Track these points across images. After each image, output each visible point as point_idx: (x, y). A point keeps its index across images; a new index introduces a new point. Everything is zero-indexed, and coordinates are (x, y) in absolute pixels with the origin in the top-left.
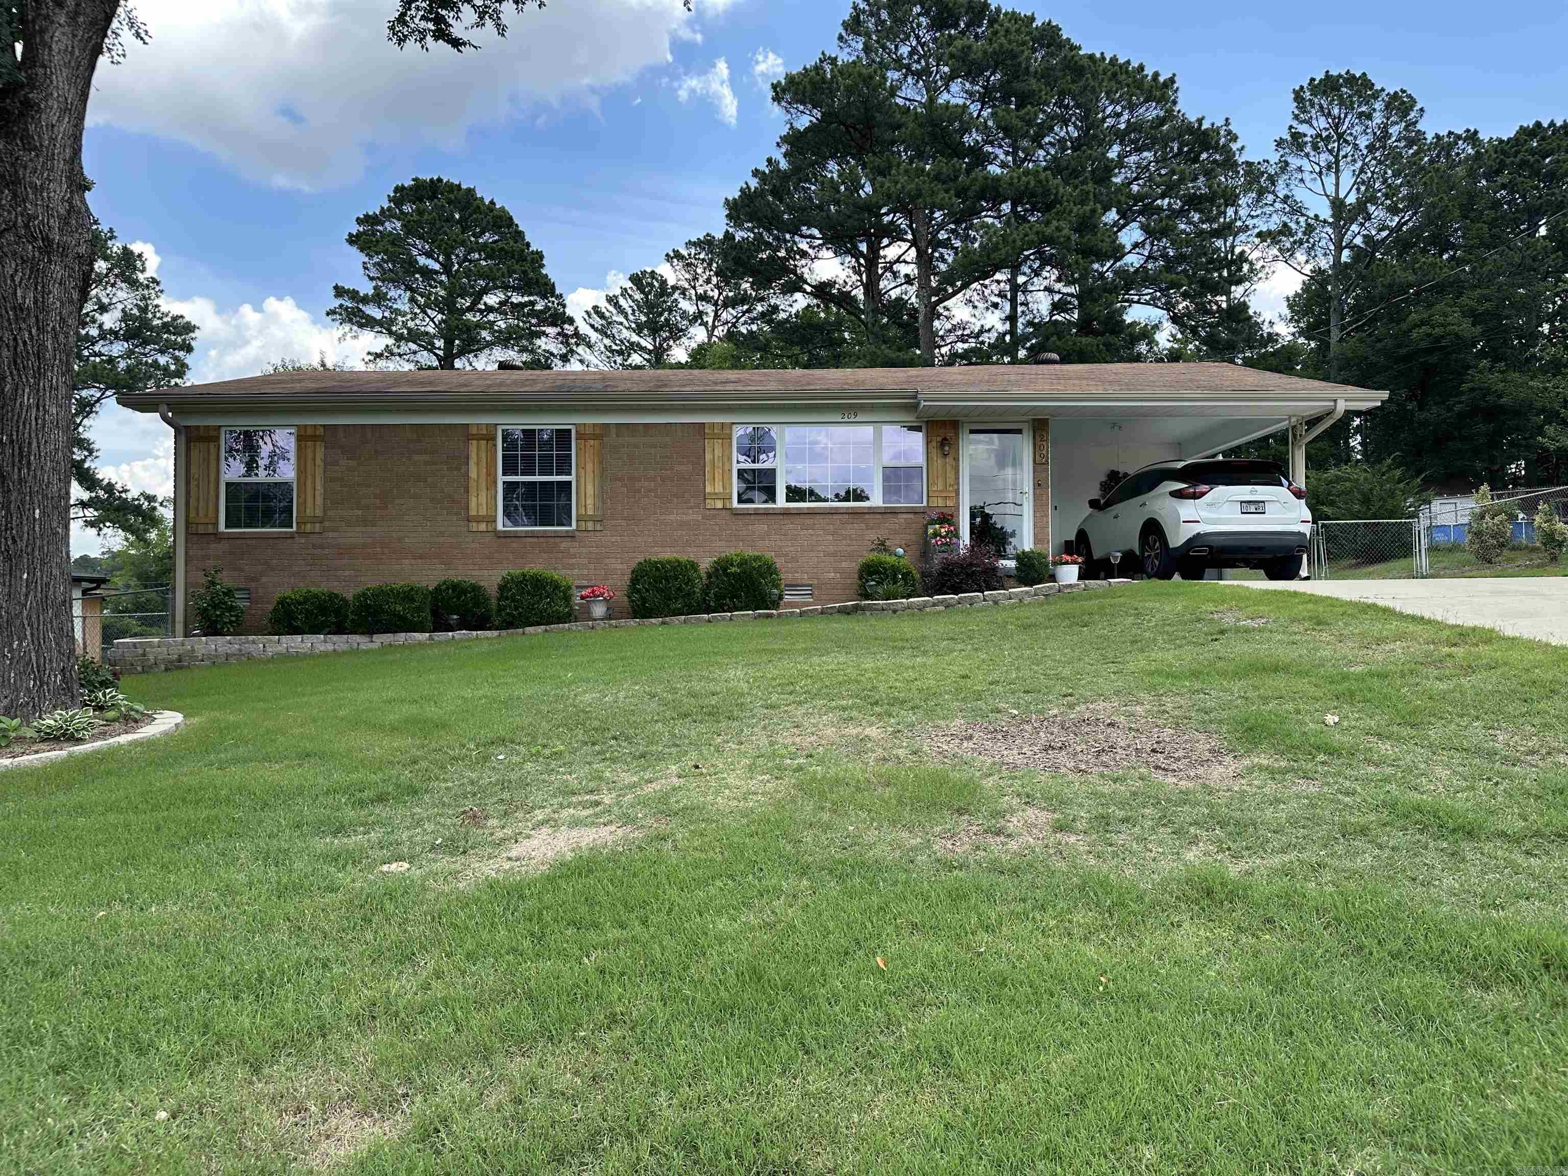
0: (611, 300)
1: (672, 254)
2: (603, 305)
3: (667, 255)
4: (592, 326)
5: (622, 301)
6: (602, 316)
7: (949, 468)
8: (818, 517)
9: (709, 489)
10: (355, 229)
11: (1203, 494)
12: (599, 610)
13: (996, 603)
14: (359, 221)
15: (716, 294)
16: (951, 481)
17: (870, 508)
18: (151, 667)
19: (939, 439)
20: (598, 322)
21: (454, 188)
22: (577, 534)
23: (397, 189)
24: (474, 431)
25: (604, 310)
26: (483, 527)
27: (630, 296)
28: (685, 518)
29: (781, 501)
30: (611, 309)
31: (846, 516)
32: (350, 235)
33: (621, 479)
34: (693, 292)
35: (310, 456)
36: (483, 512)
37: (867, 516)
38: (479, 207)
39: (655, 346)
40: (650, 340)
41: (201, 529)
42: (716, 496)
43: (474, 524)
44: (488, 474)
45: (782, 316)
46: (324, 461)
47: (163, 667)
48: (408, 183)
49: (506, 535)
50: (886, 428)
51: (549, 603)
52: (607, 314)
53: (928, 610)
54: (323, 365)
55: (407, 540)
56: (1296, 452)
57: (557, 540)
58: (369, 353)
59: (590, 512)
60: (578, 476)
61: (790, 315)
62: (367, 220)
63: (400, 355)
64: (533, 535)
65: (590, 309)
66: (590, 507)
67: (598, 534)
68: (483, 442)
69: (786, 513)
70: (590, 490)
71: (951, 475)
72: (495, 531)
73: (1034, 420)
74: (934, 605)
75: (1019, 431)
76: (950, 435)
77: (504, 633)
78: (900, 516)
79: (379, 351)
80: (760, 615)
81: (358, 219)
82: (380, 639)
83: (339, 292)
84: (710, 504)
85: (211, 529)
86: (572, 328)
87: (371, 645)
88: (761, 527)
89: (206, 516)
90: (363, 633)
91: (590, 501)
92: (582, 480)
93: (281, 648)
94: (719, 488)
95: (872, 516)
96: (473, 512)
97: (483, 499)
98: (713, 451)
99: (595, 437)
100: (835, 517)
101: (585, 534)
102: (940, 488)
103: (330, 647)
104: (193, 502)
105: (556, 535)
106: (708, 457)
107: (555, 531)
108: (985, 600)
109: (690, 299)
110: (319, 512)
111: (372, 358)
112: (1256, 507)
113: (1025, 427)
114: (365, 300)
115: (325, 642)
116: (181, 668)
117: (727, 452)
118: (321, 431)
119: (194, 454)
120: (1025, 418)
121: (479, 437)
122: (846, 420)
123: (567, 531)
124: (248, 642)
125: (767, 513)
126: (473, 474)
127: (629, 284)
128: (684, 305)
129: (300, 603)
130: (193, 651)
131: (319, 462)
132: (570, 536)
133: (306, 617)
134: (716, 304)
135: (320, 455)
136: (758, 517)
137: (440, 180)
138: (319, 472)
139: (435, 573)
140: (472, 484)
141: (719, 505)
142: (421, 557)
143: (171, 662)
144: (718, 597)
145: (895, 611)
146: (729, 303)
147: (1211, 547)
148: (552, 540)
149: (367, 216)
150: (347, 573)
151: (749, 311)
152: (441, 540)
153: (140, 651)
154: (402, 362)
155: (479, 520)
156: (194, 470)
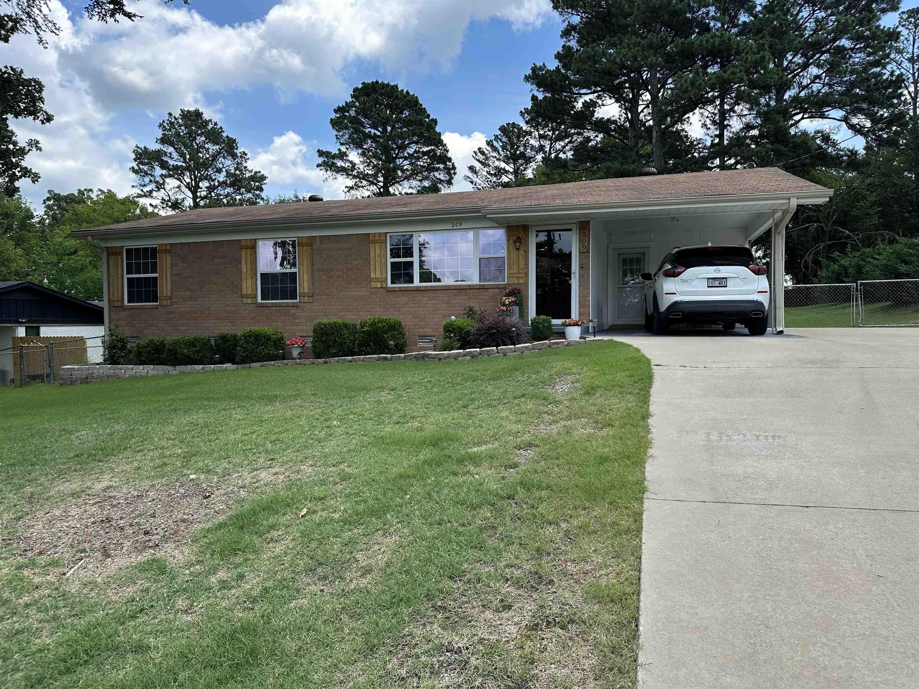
0: (489, 143)
1: (524, 111)
2: (484, 146)
3: (521, 112)
4: (478, 160)
5: (495, 143)
6: (483, 153)
7: (521, 257)
8: (438, 292)
9: (372, 276)
10: (334, 116)
11: (680, 273)
12: (295, 353)
13: (505, 355)
14: (336, 111)
15: (550, 133)
16: (522, 266)
17: (470, 286)
18: (74, 381)
19: (515, 238)
20: (481, 157)
21: (385, 86)
22: (299, 305)
23: (355, 90)
24: (243, 243)
25: (485, 150)
26: (249, 301)
27: (500, 140)
28: (360, 294)
29: (417, 282)
30: (489, 148)
31: (456, 291)
32: (332, 120)
33: (323, 270)
34: (537, 133)
35: (164, 261)
36: (249, 292)
37: (468, 291)
38: (397, 96)
39: (514, 169)
40: (512, 166)
41: (116, 304)
42: (376, 280)
43: (245, 299)
44: (251, 269)
45: (593, 143)
46: (171, 264)
47: (79, 382)
48: (360, 86)
49: (262, 306)
50: (481, 232)
51: (263, 349)
52: (486, 152)
53: (460, 359)
54: (297, 197)
55: (212, 309)
56: (777, 237)
57: (289, 308)
58: (346, 187)
59: (306, 291)
60: (299, 270)
61: (597, 143)
62: (339, 110)
63: (362, 187)
64: (275, 305)
65: (476, 150)
66: (306, 288)
67: (311, 304)
68: (249, 250)
69: (418, 290)
70: (306, 278)
71: (522, 262)
72: (256, 303)
73: (580, 222)
74: (464, 355)
75: (570, 230)
76: (522, 235)
77: (240, 366)
78: (489, 290)
79: (351, 186)
80: (380, 358)
81: (335, 110)
82: (180, 368)
83: (321, 153)
84: (373, 285)
85: (120, 304)
86: (451, 164)
87: (175, 372)
88: (403, 299)
89: (118, 297)
90: (171, 365)
91: (306, 284)
92: (302, 271)
93: (132, 373)
94: (378, 275)
95: (471, 291)
96: (244, 292)
97: (249, 285)
98: (375, 251)
99: (308, 245)
100: (448, 291)
101: (304, 304)
102: (515, 271)
103: (155, 372)
104: (111, 290)
105: (288, 305)
106: (372, 255)
107: (287, 303)
108: (498, 352)
109: (535, 137)
110: (169, 294)
111: (347, 189)
112: (722, 282)
113: (573, 227)
114: (334, 157)
115: (153, 369)
116: (87, 382)
117: (383, 252)
118: (169, 247)
119: (111, 262)
120: (575, 221)
121: (246, 247)
122: (455, 227)
123: (294, 303)
124: (118, 369)
125: (406, 290)
126: (244, 270)
127: (499, 133)
128: (532, 142)
129: (145, 347)
130: (93, 373)
131: (168, 265)
132: (295, 306)
133: (148, 355)
134: (551, 139)
135: (169, 262)
136: (401, 293)
137: (377, 82)
138: (169, 271)
139: (227, 328)
140: (244, 276)
141: (379, 285)
142: (218, 319)
143: (83, 379)
144: (360, 346)
145: (440, 359)
146: (559, 138)
147: (683, 312)
148: (286, 308)
149: (339, 108)
150: (183, 328)
151: (570, 142)
152: (228, 308)
153: (69, 373)
154: (364, 191)
155: (247, 296)
156: (111, 271)
